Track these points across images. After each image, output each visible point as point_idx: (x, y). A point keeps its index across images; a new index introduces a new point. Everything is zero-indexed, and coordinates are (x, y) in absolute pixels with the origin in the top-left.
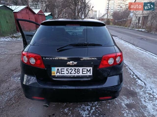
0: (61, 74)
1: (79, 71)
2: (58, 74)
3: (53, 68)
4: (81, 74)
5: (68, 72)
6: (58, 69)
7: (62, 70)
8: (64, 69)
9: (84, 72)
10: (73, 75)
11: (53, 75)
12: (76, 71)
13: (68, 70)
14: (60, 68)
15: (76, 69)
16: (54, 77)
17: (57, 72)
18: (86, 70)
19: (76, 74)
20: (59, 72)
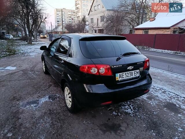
0: (122, 78)
1: (132, 74)
2: (121, 79)
3: (116, 75)
4: (134, 76)
5: (126, 76)
6: (120, 75)
7: (123, 75)
8: (123, 74)
9: (135, 74)
10: (129, 77)
11: (117, 80)
12: (131, 74)
13: (126, 74)
14: (121, 74)
15: (130, 73)
16: (118, 81)
17: (120, 77)
18: (136, 72)
19: (131, 77)
20: (121, 77)
